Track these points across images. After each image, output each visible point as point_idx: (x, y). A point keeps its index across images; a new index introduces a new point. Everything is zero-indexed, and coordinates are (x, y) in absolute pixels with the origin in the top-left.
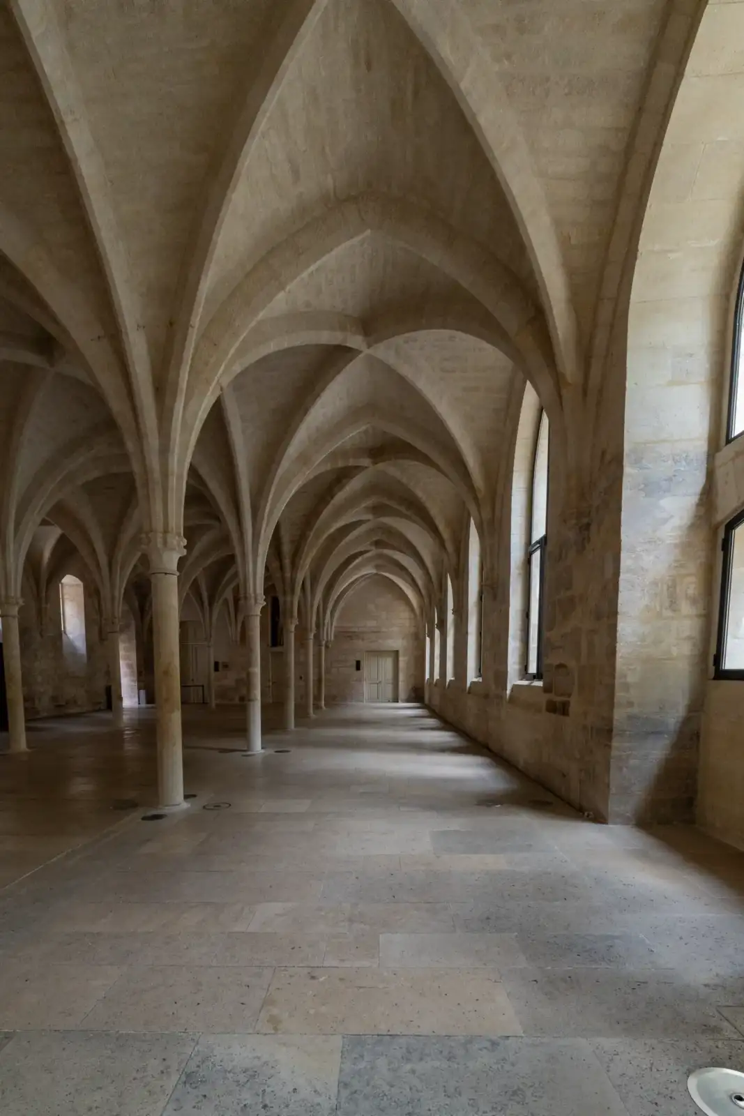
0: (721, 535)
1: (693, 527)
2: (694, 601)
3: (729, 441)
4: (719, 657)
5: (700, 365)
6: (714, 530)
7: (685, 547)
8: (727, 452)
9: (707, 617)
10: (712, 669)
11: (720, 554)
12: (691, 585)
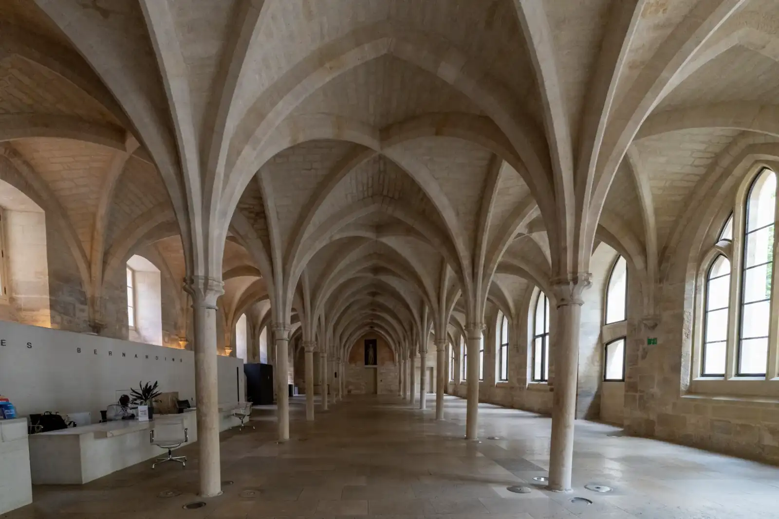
0: (605, 346)
1: (597, 344)
2: (598, 362)
3: (606, 324)
4: (605, 376)
5: (598, 305)
6: (602, 345)
7: (596, 349)
8: (605, 327)
9: (601, 366)
10: (603, 379)
11: (605, 351)
12: (598, 358)
